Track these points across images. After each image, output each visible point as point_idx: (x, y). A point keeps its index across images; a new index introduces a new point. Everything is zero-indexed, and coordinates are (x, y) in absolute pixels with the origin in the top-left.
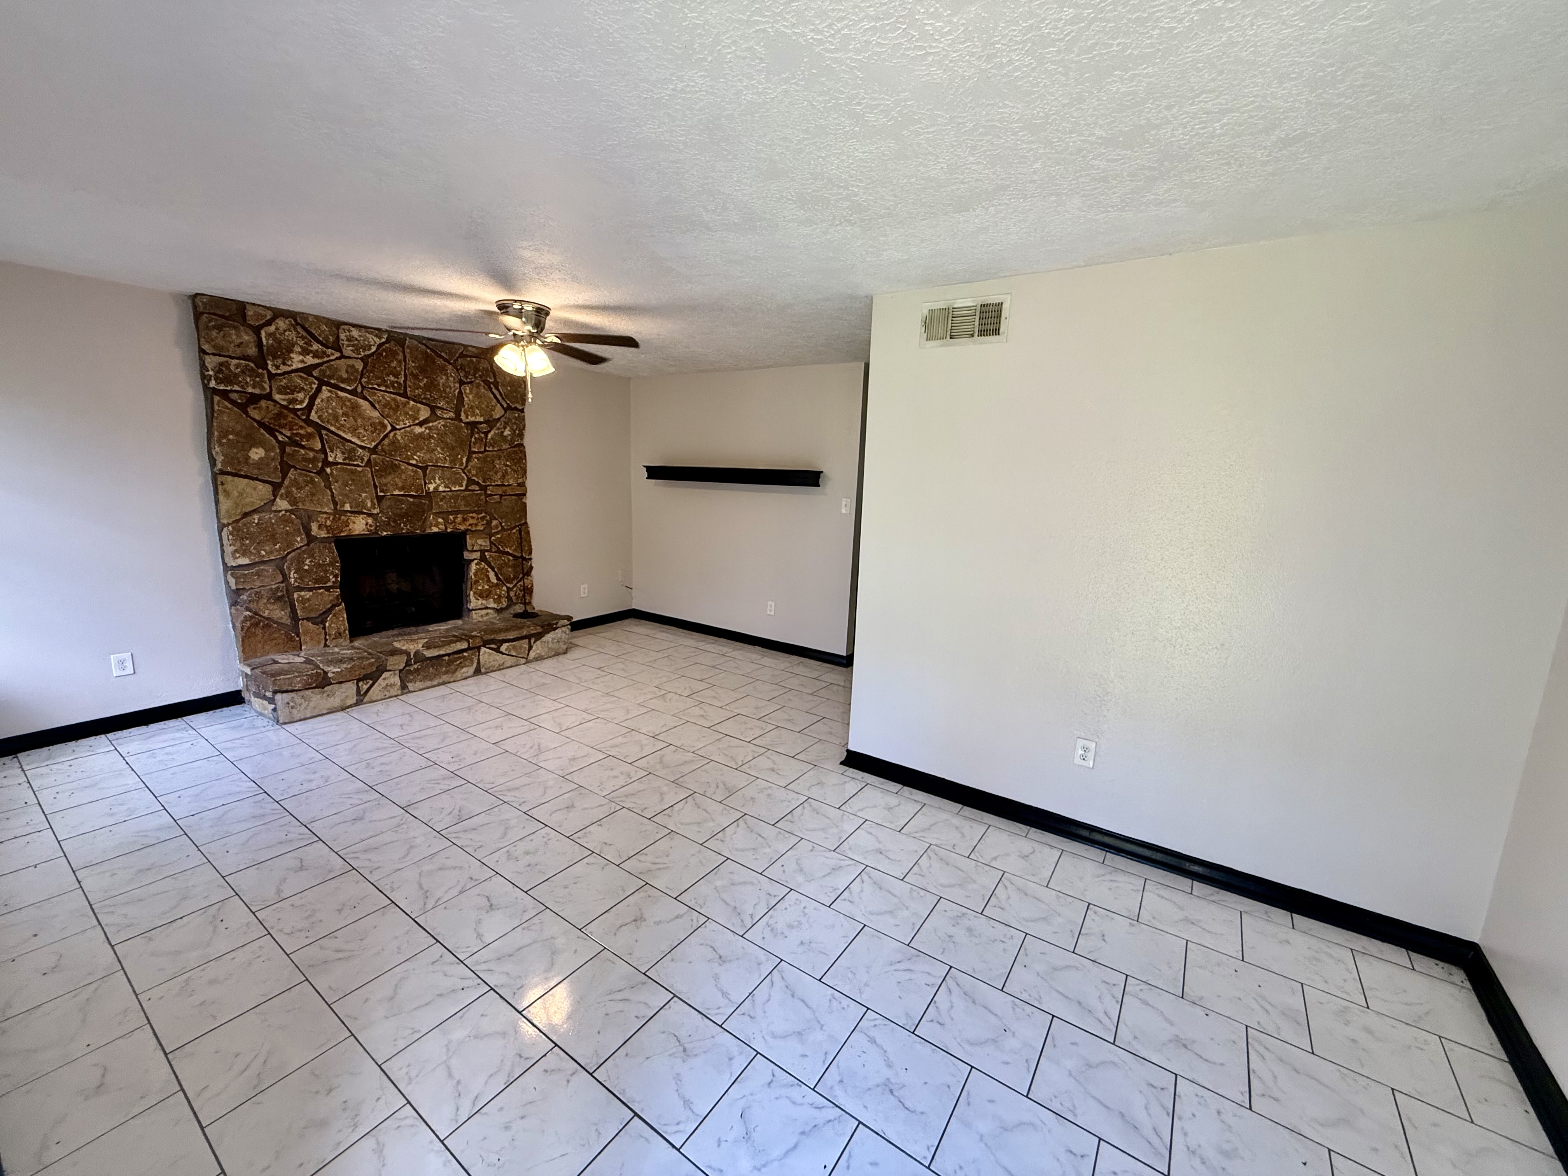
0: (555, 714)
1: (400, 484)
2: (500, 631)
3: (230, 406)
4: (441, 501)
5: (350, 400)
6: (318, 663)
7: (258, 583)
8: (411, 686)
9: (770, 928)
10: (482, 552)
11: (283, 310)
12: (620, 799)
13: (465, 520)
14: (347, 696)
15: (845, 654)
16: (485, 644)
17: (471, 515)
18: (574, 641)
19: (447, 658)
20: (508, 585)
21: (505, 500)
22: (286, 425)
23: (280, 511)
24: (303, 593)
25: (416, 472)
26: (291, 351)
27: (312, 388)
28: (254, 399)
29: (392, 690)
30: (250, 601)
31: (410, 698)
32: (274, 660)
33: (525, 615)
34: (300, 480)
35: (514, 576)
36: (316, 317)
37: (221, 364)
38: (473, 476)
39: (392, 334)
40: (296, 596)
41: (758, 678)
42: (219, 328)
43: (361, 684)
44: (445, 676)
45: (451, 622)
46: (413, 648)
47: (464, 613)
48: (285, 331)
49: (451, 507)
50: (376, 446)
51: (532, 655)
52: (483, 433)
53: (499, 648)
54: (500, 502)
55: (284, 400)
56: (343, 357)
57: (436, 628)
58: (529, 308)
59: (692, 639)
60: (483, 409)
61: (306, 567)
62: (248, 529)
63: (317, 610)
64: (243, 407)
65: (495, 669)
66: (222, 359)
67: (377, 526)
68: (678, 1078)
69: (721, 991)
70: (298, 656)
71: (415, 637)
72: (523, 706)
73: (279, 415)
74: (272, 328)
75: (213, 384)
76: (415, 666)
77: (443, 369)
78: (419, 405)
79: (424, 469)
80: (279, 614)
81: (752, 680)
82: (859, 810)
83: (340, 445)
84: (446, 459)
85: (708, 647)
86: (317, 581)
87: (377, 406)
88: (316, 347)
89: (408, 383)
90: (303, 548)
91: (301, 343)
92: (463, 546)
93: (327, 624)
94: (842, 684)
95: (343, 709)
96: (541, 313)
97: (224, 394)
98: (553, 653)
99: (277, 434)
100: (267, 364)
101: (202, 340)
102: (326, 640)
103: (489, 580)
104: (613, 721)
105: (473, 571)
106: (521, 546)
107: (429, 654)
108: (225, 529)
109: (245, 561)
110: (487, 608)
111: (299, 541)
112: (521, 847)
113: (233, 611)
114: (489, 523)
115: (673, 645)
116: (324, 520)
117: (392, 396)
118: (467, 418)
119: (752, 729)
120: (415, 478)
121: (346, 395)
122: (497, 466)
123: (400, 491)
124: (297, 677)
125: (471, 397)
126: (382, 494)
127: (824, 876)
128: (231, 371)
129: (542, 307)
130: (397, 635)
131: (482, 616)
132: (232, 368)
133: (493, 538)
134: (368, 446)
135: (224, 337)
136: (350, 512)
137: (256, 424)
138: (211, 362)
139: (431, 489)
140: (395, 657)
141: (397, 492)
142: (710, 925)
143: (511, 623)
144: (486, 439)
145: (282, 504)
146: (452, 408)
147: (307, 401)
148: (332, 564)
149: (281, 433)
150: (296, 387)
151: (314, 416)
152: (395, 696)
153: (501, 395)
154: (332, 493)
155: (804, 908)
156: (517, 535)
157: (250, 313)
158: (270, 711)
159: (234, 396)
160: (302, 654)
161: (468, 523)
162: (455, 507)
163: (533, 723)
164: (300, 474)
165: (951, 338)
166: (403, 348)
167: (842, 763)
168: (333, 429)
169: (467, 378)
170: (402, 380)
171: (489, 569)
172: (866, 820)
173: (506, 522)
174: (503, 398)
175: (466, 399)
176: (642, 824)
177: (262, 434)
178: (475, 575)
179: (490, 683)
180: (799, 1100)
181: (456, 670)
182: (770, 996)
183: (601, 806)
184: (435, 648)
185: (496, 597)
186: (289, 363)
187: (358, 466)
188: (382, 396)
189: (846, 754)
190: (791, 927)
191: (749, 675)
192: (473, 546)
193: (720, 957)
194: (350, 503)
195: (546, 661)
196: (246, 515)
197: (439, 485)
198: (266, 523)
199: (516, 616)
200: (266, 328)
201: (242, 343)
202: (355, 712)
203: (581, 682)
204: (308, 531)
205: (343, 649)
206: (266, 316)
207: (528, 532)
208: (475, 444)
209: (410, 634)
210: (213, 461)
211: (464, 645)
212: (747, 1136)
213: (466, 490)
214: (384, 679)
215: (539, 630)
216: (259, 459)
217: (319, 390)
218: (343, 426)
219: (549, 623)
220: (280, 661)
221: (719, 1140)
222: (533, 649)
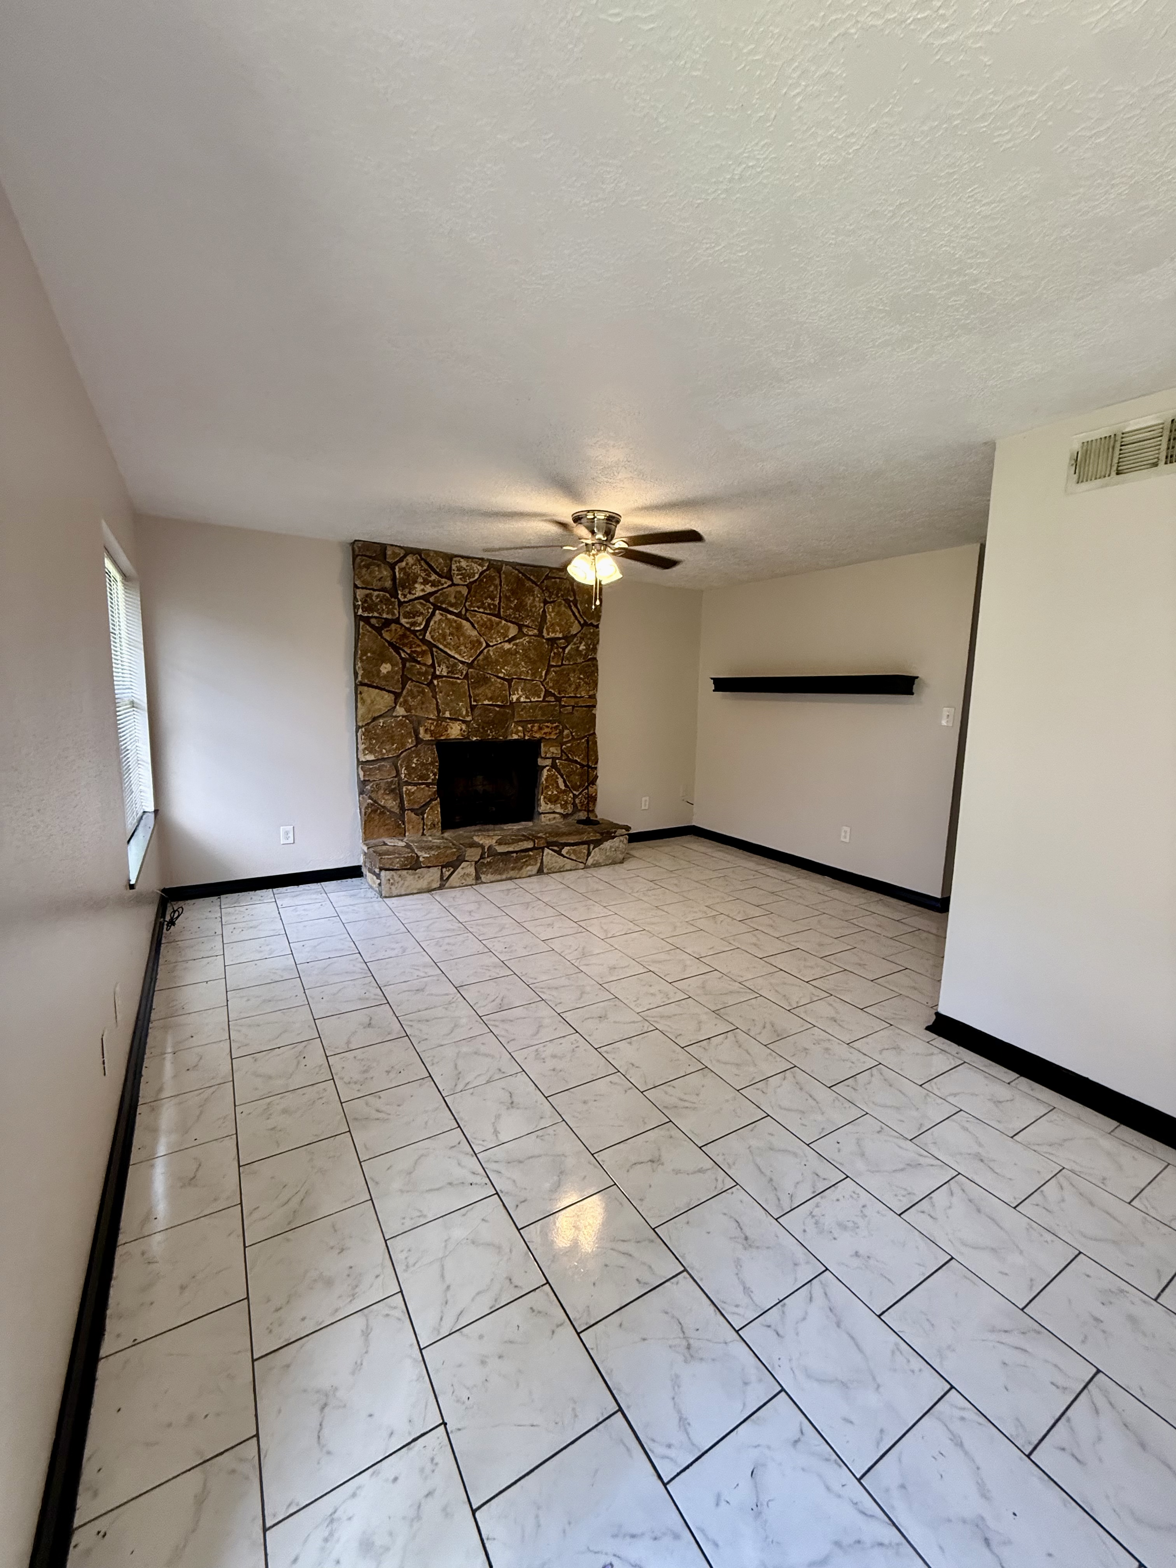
0: (603, 920)
1: (490, 695)
2: (564, 834)
3: (370, 629)
4: (522, 710)
5: (456, 621)
6: (414, 848)
7: (378, 777)
8: (483, 877)
9: (814, 1220)
10: (554, 759)
11: (412, 548)
12: (655, 1019)
13: (540, 728)
14: (433, 880)
15: (939, 896)
16: (549, 845)
17: (546, 724)
18: (633, 852)
19: (515, 855)
20: (575, 792)
21: (577, 711)
22: (407, 644)
23: (399, 716)
24: (410, 787)
25: (503, 684)
26: (416, 582)
27: (428, 612)
28: (387, 623)
29: (467, 879)
30: (372, 791)
31: (482, 889)
32: (384, 842)
33: (588, 822)
34: (415, 690)
35: (581, 784)
36: (435, 552)
37: (367, 596)
38: (550, 687)
39: (492, 562)
40: (404, 789)
41: (824, 911)
42: (367, 567)
43: (444, 870)
44: (513, 872)
45: (523, 823)
46: (487, 842)
47: (535, 816)
48: (412, 565)
49: (529, 716)
50: (473, 661)
51: (590, 861)
52: (561, 648)
53: (561, 850)
54: (572, 713)
55: (407, 623)
56: (453, 585)
57: (510, 827)
58: (601, 516)
59: (753, 861)
60: (562, 626)
61: (414, 765)
62: (376, 730)
63: (419, 803)
64: (379, 630)
65: (555, 870)
66: (368, 592)
67: (469, 732)
68: (676, 1382)
69: (743, 1283)
70: (402, 840)
71: (491, 833)
72: (575, 909)
73: (404, 636)
74: (403, 564)
75: (360, 612)
76: (489, 860)
77: (531, 591)
78: (509, 624)
79: (509, 681)
80: (390, 803)
81: (817, 913)
82: (950, 1095)
83: (446, 661)
84: (528, 672)
85: (771, 872)
86: (420, 778)
87: (476, 625)
88: (434, 577)
89: (502, 604)
90: (413, 749)
91: (423, 574)
92: (537, 754)
93: (425, 816)
94: (934, 931)
95: (429, 891)
96: (613, 520)
97: (367, 620)
98: (610, 861)
99: (401, 652)
100: (398, 594)
101: (356, 577)
102: (424, 829)
103: (558, 787)
104: (659, 935)
105: (545, 777)
106: (588, 756)
107: (500, 849)
108: (360, 730)
109: (371, 757)
110: (554, 813)
111: (410, 742)
112: (551, 1049)
113: (361, 799)
114: (561, 732)
115: (731, 865)
116: (429, 725)
117: (489, 616)
118: (548, 634)
119: (812, 967)
120: (502, 689)
121: (453, 617)
122: (572, 679)
123: (489, 701)
124: (397, 858)
125: (553, 614)
126: (475, 704)
127: (895, 1171)
128: (373, 601)
129: (614, 515)
130: (479, 830)
131: (550, 820)
132: (374, 598)
133: (564, 747)
134: (467, 661)
135: (370, 574)
136: (449, 718)
137: (387, 644)
138: (360, 593)
139: (514, 700)
140: (473, 849)
141: (486, 702)
142: (737, 1192)
143: (573, 828)
144: (564, 653)
145: (400, 711)
146: (536, 626)
147: (424, 623)
148: (432, 763)
149: (404, 651)
150: (417, 612)
151: (428, 636)
152: (471, 885)
153: (579, 612)
154: (437, 702)
155: (864, 1206)
156: (585, 745)
157: (389, 552)
158: (377, 885)
159: (373, 621)
160: (405, 840)
161: (543, 732)
162: (533, 716)
163: (582, 927)
164: (415, 686)
165: (1118, 474)
166: (500, 574)
167: (928, 1028)
168: (441, 646)
169: (550, 597)
170: (497, 603)
171: (559, 776)
172: (961, 1110)
173: (576, 732)
174: (580, 615)
175: (548, 617)
176: (674, 1052)
177: (391, 652)
178: (546, 780)
179: (551, 882)
180: (836, 1487)
181: (522, 868)
182: (806, 1313)
183: (634, 1022)
184: (505, 844)
185: (563, 803)
186: (414, 592)
187: (458, 678)
188: (481, 617)
189: (934, 1017)
190: (843, 1226)
191: (814, 907)
192: (546, 753)
193: (746, 1238)
194: (450, 711)
195: (603, 868)
196: (375, 719)
197: (521, 696)
198: (388, 726)
199: (580, 822)
200: (399, 564)
201: (382, 578)
202: (437, 895)
203: (633, 892)
204: (417, 733)
205: (435, 838)
206: (400, 554)
207: (596, 742)
208: (553, 658)
209: (488, 830)
210: (356, 674)
211: (530, 845)
212: (757, 1509)
213: (544, 701)
214: (462, 868)
215: (598, 837)
216: (387, 672)
217: (433, 614)
218: (449, 644)
219: (608, 831)
220: (389, 844)
221: (718, 1497)
222: (592, 855)
